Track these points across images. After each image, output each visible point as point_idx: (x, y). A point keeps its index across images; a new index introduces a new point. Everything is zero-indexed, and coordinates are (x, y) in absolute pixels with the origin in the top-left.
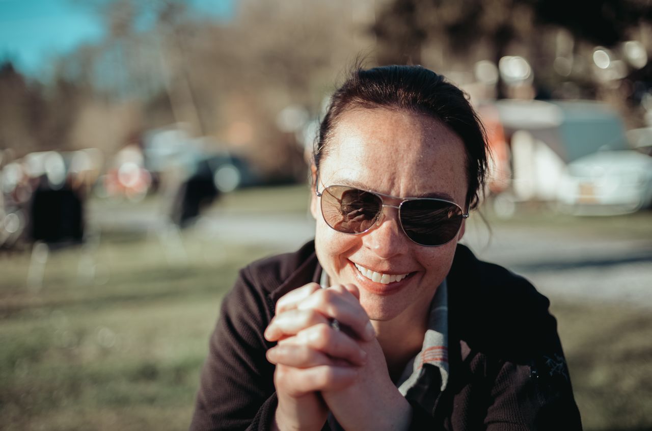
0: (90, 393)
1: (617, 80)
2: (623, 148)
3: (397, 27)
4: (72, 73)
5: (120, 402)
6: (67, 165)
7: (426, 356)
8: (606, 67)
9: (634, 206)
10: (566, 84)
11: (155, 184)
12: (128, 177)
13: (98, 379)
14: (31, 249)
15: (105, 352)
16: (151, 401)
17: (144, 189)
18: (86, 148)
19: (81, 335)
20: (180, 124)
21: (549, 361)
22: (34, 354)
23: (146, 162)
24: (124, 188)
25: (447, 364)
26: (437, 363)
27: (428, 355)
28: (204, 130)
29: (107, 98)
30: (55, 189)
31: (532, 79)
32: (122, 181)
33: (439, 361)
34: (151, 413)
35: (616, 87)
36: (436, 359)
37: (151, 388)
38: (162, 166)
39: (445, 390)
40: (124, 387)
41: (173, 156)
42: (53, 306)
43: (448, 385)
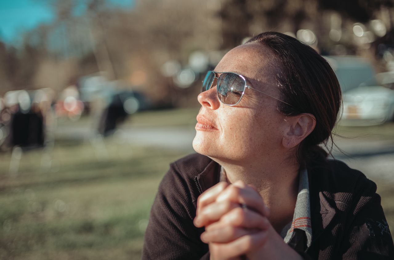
0: (51, 240)
1: (368, 44)
2: (374, 84)
3: (235, 12)
4: (35, 41)
5: (70, 247)
6: (32, 98)
7: (295, 224)
8: (362, 36)
9: (382, 120)
10: (338, 46)
11: (87, 110)
12: (70, 105)
13: (56, 232)
14: (11, 151)
15: (60, 215)
16: (90, 245)
17: (79, 113)
18: (44, 88)
19: (44, 205)
20: (102, 72)
21: (380, 225)
22: (15, 217)
23: (81, 95)
24: (68, 112)
25: (311, 229)
26: (304, 228)
27: (297, 223)
28: (116, 76)
29: (57, 57)
30: (24, 113)
31: (317, 43)
32: (66, 107)
33: (305, 227)
34: (90, 253)
35: (368, 47)
36: (303, 226)
37: (89, 238)
38: (90, 99)
39: (310, 247)
40: (72, 237)
41: (97, 92)
42: (25, 187)
43: (312, 243)
